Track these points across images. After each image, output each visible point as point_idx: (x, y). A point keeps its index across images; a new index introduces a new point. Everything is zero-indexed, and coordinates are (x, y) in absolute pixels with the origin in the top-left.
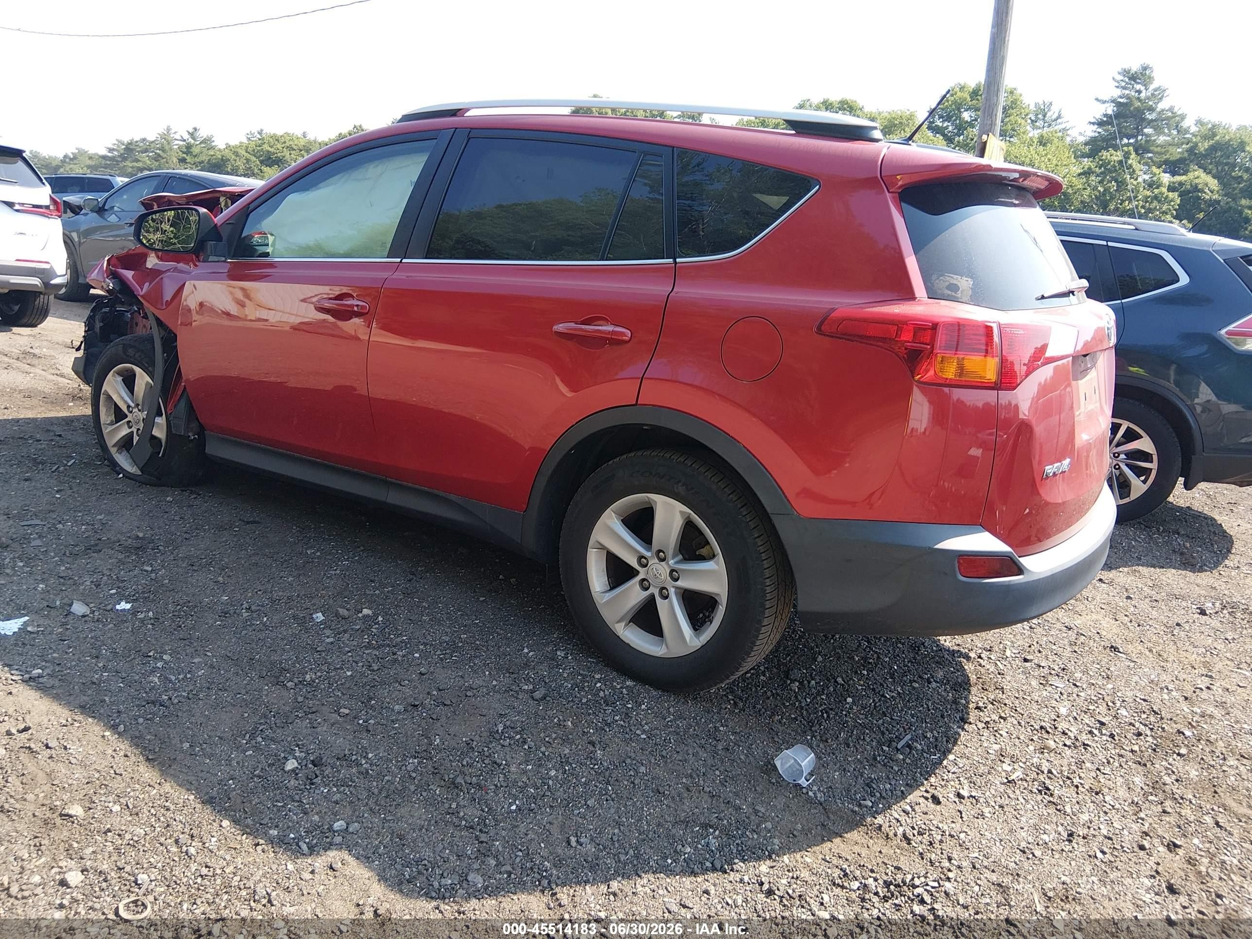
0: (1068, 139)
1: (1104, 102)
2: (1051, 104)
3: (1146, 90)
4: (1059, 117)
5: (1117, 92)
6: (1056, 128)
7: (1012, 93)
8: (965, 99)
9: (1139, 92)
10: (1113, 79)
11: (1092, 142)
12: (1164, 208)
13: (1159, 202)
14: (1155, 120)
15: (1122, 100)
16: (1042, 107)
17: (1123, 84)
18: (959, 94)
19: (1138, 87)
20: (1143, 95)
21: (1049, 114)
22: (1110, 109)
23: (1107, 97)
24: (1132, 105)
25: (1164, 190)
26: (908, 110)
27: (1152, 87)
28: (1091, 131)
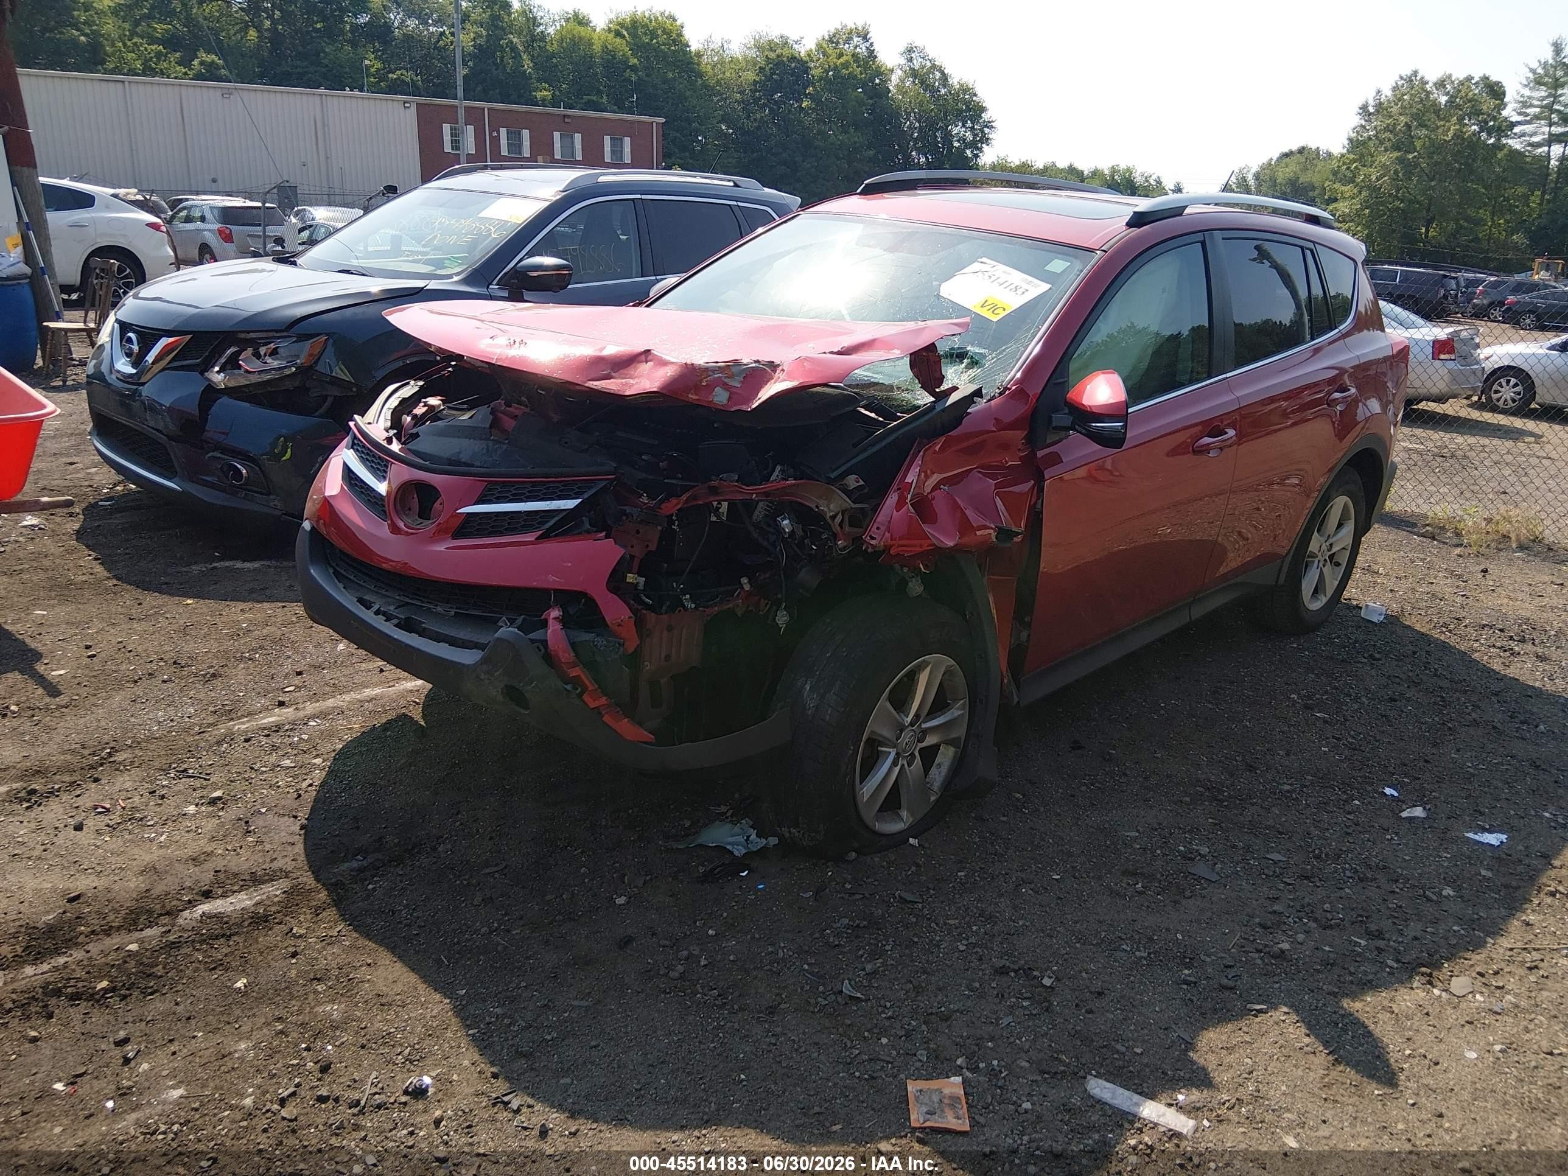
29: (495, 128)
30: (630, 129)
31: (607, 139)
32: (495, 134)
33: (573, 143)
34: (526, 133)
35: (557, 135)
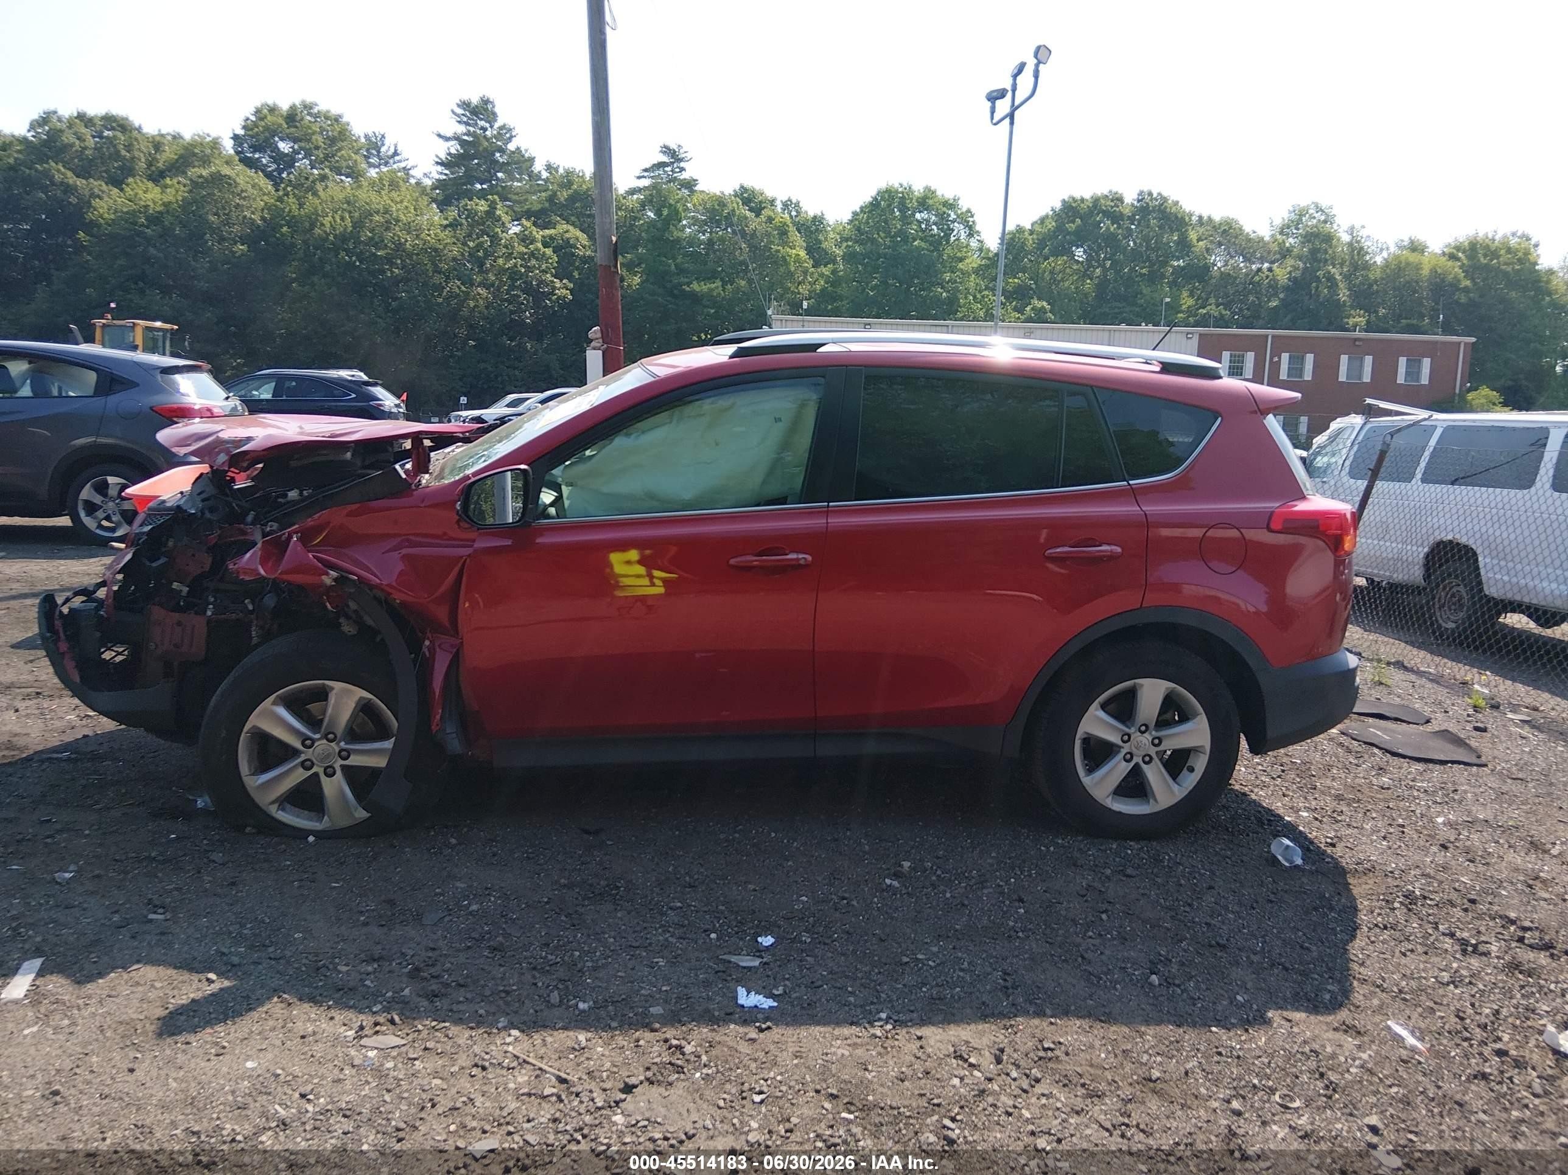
0: (413, 181)
1: (447, 139)
2: (383, 136)
3: (491, 127)
4: (396, 153)
5: (461, 129)
6: (395, 166)
7: (336, 120)
8: (280, 125)
9: (484, 129)
10: (453, 111)
11: (440, 184)
12: (544, 267)
13: (537, 259)
14: (508, 164)
15: (466, 138)
16: (374, 139)
17: (465, 119)
18: (269, 117)
19: (482, 123)
20: (488, 133)
21: (383, 149)
22: (454, 147)
23: (449, 134)
24: (480, 144)
25: (540, 245)
26: (208, 135)
27: (496, 125)
28: (436, 173)
29: (1277, 353)
30: (1430, 349)
31: (1403, 361)
32: (1276, 359)
33: (1361, 366)
34: (1310, 358)
35: (1344, 359)
